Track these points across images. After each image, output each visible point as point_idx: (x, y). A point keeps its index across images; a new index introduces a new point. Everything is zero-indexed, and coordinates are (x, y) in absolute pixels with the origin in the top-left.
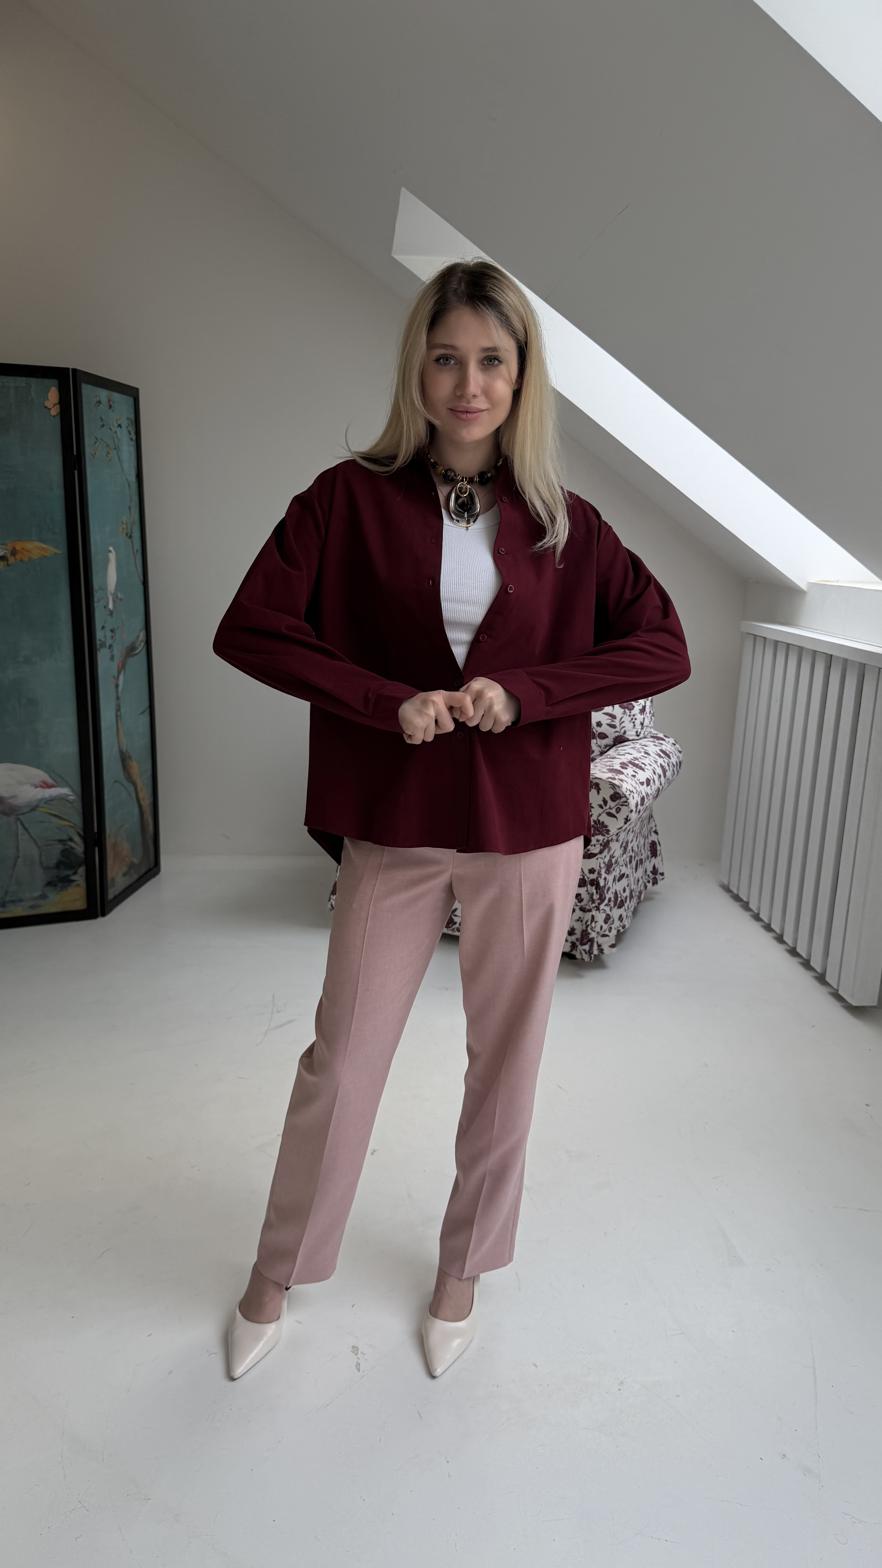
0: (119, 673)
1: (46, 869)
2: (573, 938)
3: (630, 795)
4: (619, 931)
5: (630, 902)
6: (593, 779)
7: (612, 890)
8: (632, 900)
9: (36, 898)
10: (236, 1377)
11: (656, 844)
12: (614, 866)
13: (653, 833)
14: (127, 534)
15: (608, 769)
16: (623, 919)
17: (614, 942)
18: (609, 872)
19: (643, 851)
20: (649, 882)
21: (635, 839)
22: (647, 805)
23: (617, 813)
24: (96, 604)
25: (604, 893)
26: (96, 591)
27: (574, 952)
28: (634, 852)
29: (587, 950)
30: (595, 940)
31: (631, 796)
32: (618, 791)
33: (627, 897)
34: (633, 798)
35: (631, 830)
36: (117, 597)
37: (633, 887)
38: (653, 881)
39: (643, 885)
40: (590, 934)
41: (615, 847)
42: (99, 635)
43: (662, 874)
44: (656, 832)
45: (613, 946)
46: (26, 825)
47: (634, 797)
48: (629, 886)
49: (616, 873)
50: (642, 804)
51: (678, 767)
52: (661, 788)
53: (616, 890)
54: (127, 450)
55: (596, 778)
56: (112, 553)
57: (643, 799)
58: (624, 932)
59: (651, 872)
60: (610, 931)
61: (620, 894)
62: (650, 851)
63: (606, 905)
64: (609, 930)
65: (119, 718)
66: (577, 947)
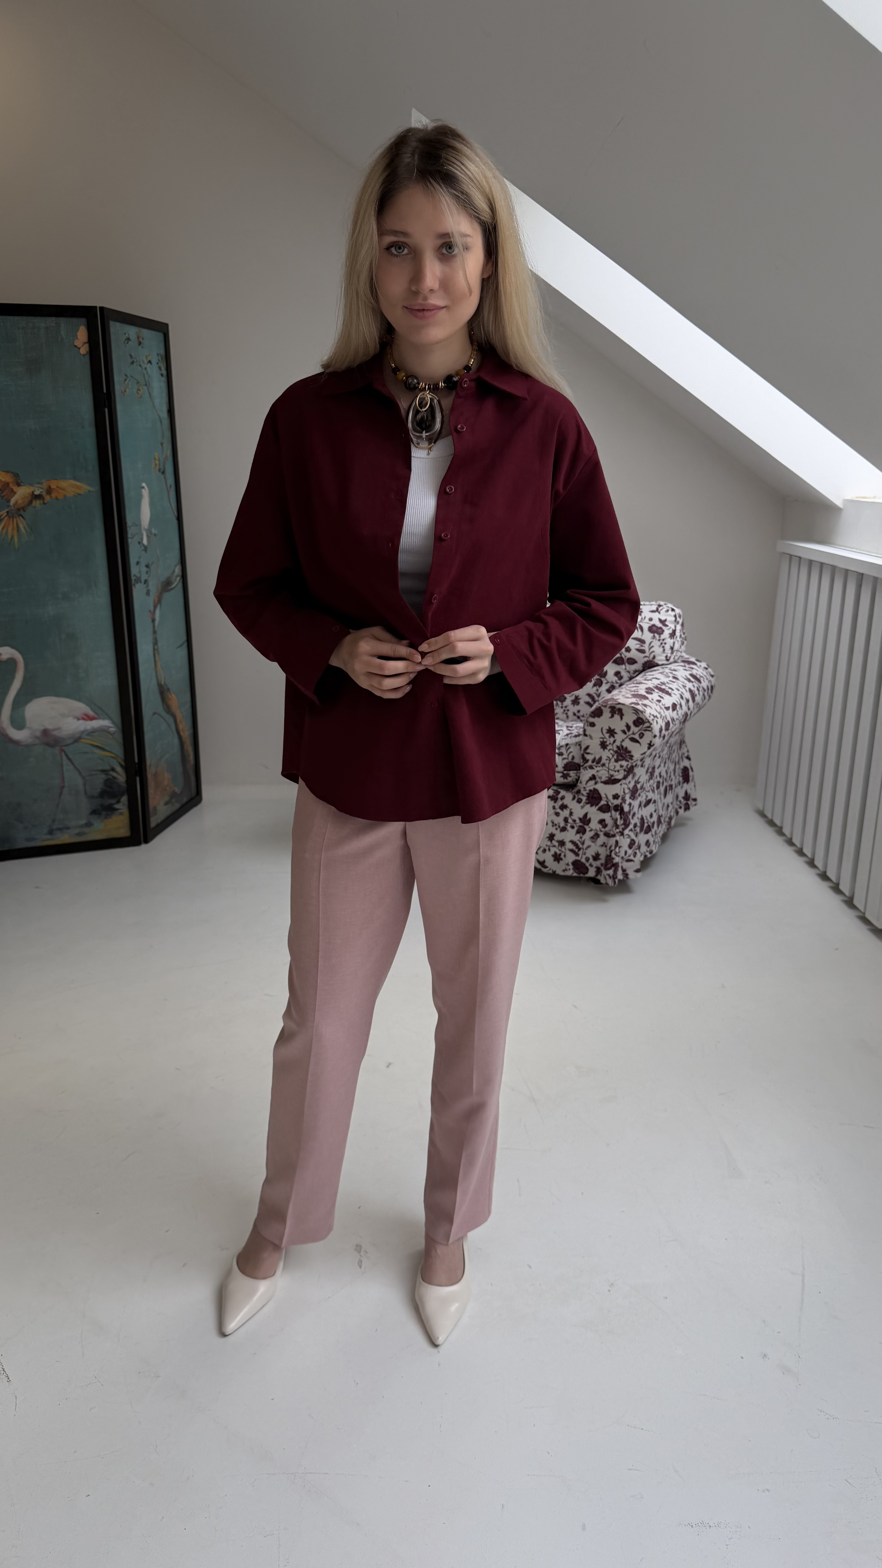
0: (155, 607)
1: (91, 797)
2: (598, 863)
3: (653, 720)
4: (646, 856)
5: (659, 827)
6: (616, 704)
7: (638, 816)
8: (660, 825)
9: (82, 826)
11: (688, 769)
12: (639, 791)
13: (684, 759)
14: (160, 470)
15: (632, 695)
16: (650, 845)
17: (639, 867)
18: (634, 797)
19: (673, 777)
20: (680, 808)
21: (662, 765)
22: (673, 730)
23: (641, 738)
24: (130, 540)
25: (628, 818)
26: (129, 527)
27: (599, 877)
28: (662, 778)
29: (611, 875)
30: (620, 865)
31: (655, 721)
32: (641, 716)
33: (653, 823)
35: (658, 755)
36: (151, 533)
37: (661, 812)
38: (685, 807)
39: (673, 811)
40: (613, 859)
41: (640, 772)
42: (134, 570)
43: (695, 800)
44: (688, 758)
45: (637, 871)
46: (70, 756)
47: (658, 722)
48: (657, 811)
49: (642, 799)
50: (667, 729)
51: (710, 691)
52: (689, 713)
53: (642, 816)
54: (158, 385)
55: (620, 704)
56: (145, 490)
57: (668, 724)
59: (683, 798)
60: (635, 856)
61: (647, 819)
62: (683, 776)
63: (631, 830)
64: (633, 855)
65: (156, 652)
66: (601, 871)
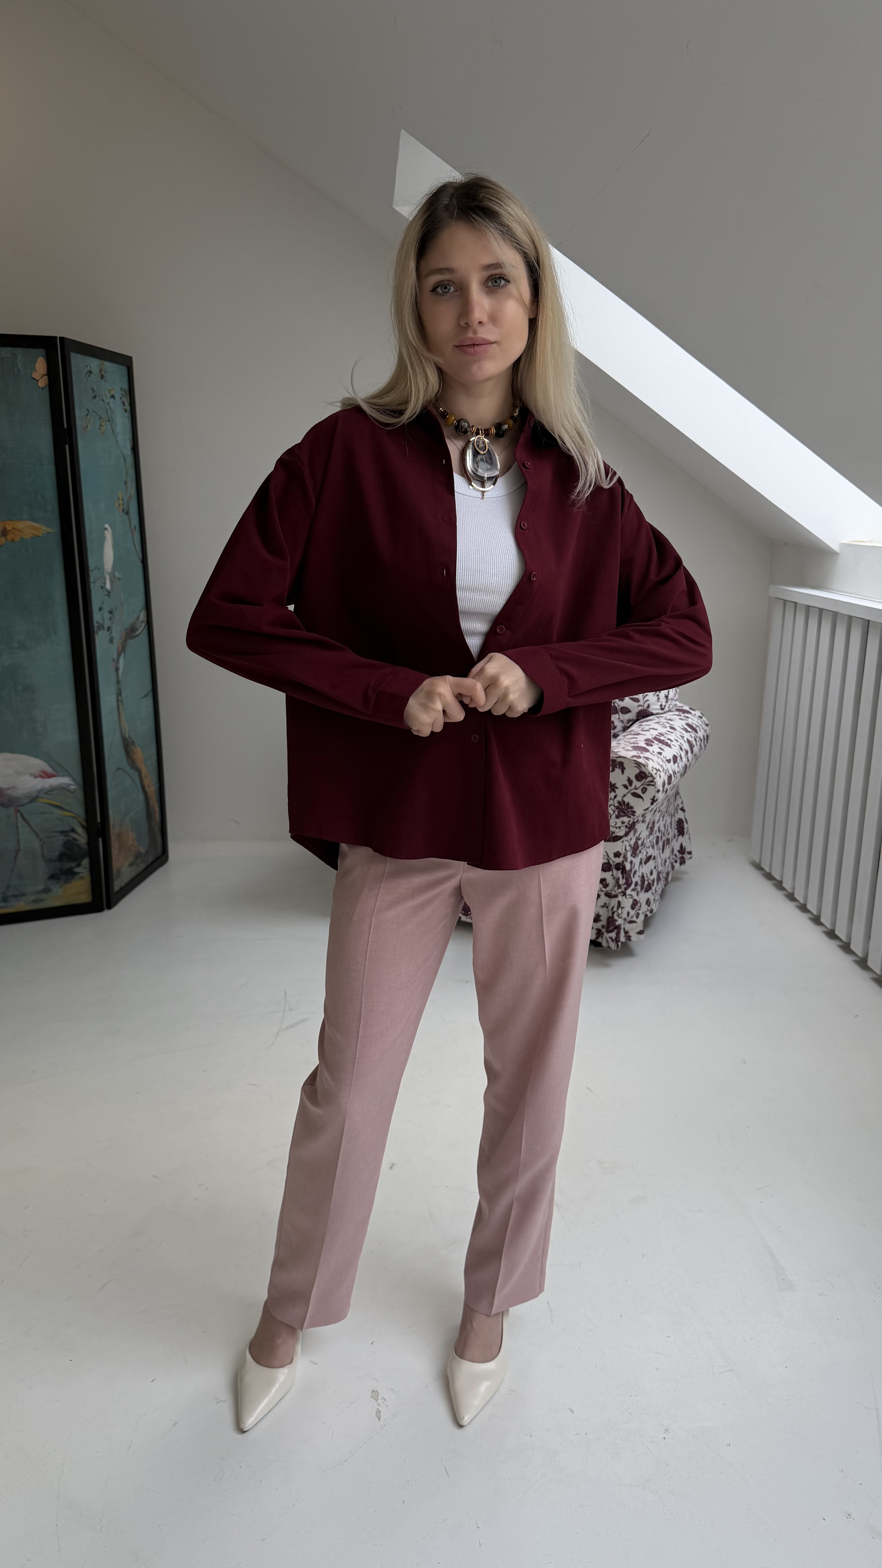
0: (119, 655)
1: (49, 861)
2: (599, 925)
3: (656, 774)
4: (646, 916)
5: (657, 884)
6: (617, 757)
7: (639, 874)
8: (660, 882)
9: (39, 892)
10: (246, 1430)
11: (683, 822)
12: (640, 848)
13: (680, 811)
14: (123, 510)
15: (632, 747)
16: (650, 903)
17: (641, 928)
18: (635, 855)
19: (670, 830)
20: (676, 862)
21: (661, 819)
22: (675, 783)
23: (644, 793)
24: (92, 585)
25: (630, 877)
26: (91, 570)
27: (600, 940)
28: (661, 832)
29: (614, 938)
30: (622, 927)
31: (658, 775)
32: (643, 769)
33: (654, 880)
34: (660, 777)
35: (658, 810)
36: (115, 577)
37: (660, 868)
38: (680, 861)
39: (670, 865)
40: (616, 921)
41: (642, 828)
42: (97, 617)
43: (690, 853)
44: (683, 810)
45: (641, 933)
46: (27, 817)
47: (661, 775)
48: (657, 868)
49: (642, 856)
50: (669, 783)
51: (705, 741)
52: (688, 764)
53: (643, 873)
54: (121, 421)
55: (620, 757)
56: (108, 531)
57: (670, 777)
58: (651, 917)
59: (679, 851)
60: (637, 917)
61: (647, 877)
62: (677, 829)
63: (633, 890)
64: (636, 915)
65: (120, 703)
66: (603, 934)
